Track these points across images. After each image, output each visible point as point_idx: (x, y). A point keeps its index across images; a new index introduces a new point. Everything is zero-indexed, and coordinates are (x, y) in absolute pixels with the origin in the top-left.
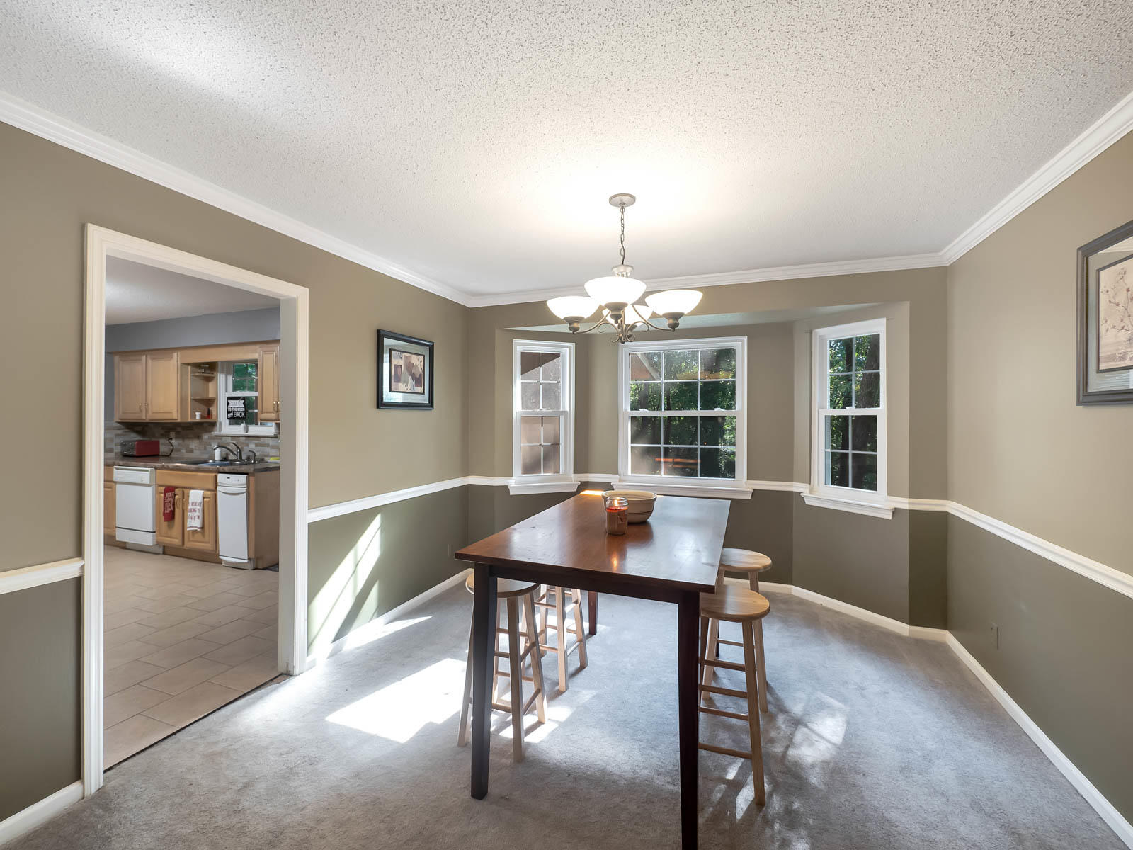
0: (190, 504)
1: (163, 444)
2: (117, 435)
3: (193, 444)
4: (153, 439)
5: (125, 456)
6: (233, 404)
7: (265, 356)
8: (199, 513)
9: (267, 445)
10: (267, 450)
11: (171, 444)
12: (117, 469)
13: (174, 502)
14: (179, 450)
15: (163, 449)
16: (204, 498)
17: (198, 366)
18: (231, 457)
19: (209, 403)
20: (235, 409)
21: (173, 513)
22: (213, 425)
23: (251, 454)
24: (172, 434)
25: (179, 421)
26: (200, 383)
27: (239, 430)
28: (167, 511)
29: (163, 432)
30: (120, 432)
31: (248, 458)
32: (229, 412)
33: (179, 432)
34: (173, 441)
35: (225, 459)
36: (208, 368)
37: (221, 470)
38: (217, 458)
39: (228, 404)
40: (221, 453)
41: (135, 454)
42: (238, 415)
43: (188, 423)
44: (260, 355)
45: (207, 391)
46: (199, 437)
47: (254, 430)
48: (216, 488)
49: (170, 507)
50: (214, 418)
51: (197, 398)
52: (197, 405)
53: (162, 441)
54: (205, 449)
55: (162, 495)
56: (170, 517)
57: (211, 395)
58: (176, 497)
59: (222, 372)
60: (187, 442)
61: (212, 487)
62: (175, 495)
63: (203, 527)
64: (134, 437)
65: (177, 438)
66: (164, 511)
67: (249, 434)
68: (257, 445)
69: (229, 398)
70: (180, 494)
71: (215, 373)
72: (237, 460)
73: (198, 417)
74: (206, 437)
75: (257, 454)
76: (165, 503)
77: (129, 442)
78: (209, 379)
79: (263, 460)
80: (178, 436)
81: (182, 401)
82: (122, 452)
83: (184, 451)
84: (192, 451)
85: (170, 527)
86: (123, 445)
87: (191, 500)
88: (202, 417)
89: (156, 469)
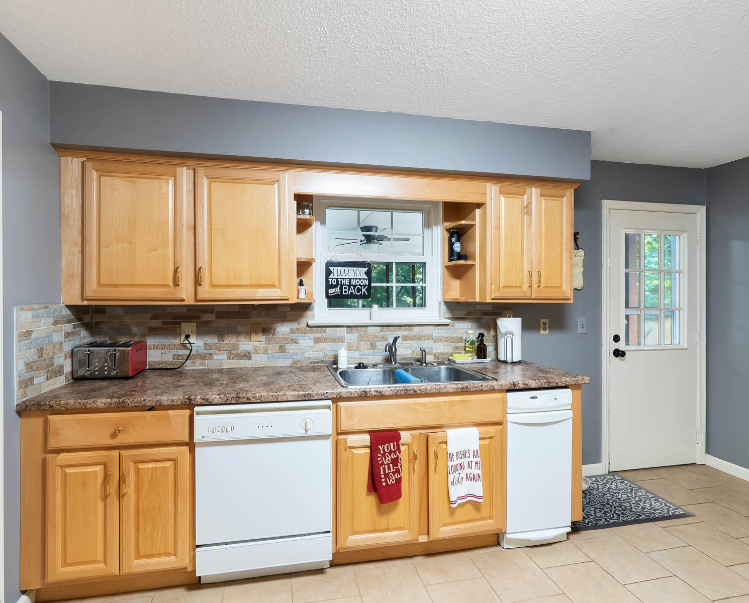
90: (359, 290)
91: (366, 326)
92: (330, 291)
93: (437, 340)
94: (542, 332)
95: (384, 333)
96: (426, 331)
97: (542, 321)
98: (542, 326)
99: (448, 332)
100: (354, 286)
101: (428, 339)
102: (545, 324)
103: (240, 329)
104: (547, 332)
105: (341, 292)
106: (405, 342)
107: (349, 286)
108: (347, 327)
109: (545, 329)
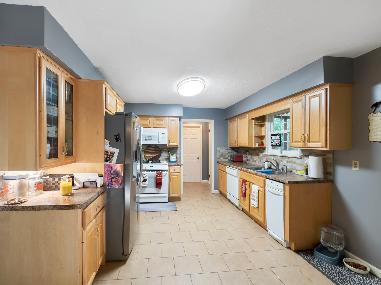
0: (252, 192)
1: (245, 157)
2: (229, 152)
3: (256, 158)
4: (241, 155)
5: (232, 161)
6: (274, 138)
7: (295, 105)
8: (256, 199)
9: (294, 163)
10: (294, 165)
11: (247, 157)
12: (227, 167)
13: (246, 188)
14: (250, 160)
15: (245, 159)
16: (259, 191)
17: (257, 119)
18: (273, 167)
19: (262, 137)
20: (275, 141)
21: (245, 193)
22: (264, 149)
23: (284, 167)
24: (248, 153)
25: (249, 147)
26: (258, 128)
27: (277, 152)
28: (243, 192)
29: (244, 151)
30: (230, 151)
31: (283, 169)
32: (272, 142)
33: (250, 152)
34: (248, 156)
35: (270, 168)
36: (262, 120)
37: (268, 177)
38: (266, 167)
39: (271, 138)
40: (268, 164)
41: (235, 161)
42: (277, 144)
43: (253, 148)
44: (291, 105)
45: (261, 131)
46: (258, 155)
47: (286, 153)
48: (265, 187)
49: (244, 190)
50: (265, 145)
51: (257, 135)
52: (257, 139)
53: (244, 156)
54: (261, 161)
55: (241, 183)
56: (244, 195)
57: (263, 134)
58: (247, 186)
59: (269, 121)
60: (253, 157)
61: (263, 186)
62: (246, 185)
63: (258, 207)
64: (235, 153)
65: (249, 154)
66: (242, 192)
67: (283, 155)
68: (288, 162)
69: (272, 135)
70: (248, 185)
71: (265, 122)
72: (276, 170)
73: (257, 146)
74: (261, 155)
75: (288, 167)
76: (242, 187)
77: (233, 155)
78: (262, 126)
79: (292, 171)
80: (250, 154)
81: (250, 137)
82: (231, 159)
83: (252, 161)
84: (255, 161)
85: (244, 200)
86: (231, 156)
87: (253, 190)
88: (259, 145)
89: (239, 170)
90: (278, 143)
91: (277, 156)
92: (272, 144)
93: (298, 164)
94: (353, 169)
95: (282, 159)
96: (294, 160)
97: (354, 162)
98: (354, 165)
99: (301, 161)
100: (277, 142)
101: (295, 163)
102: (355, 164)
103: (254, 154)
104: (357, 169)
105: (274, 144)
106: (287, 163)
107: (276, 142)
108: (273, 156)
109: (355, 167)
